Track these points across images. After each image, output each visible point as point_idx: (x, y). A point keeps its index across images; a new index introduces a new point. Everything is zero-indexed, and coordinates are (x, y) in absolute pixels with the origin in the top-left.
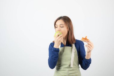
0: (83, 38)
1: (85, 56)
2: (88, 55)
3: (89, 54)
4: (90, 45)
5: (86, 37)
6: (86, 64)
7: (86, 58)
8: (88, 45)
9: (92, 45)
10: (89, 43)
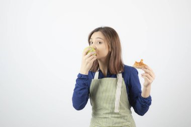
0: (136, 62)
1: (141, 92)
2: (146, 90)
3: (148, 88)
4: (148, 74)
5: (142, 60)
6: (143, 106)
7: (142, 95)
8: (146, 74)
9: (151, 73)
10: (147, 70)
